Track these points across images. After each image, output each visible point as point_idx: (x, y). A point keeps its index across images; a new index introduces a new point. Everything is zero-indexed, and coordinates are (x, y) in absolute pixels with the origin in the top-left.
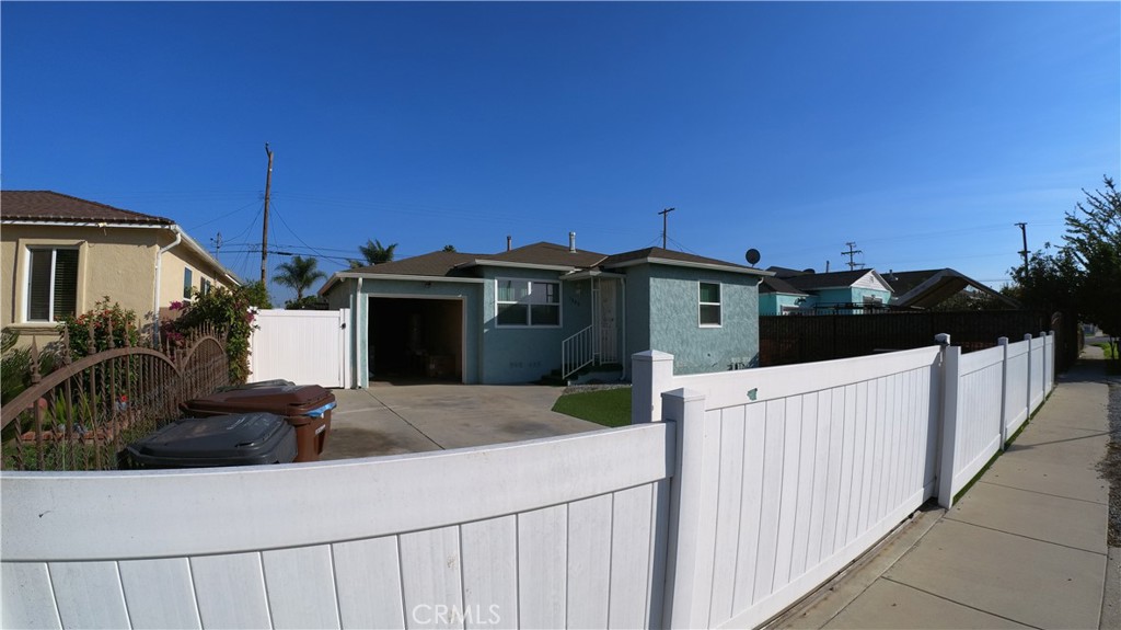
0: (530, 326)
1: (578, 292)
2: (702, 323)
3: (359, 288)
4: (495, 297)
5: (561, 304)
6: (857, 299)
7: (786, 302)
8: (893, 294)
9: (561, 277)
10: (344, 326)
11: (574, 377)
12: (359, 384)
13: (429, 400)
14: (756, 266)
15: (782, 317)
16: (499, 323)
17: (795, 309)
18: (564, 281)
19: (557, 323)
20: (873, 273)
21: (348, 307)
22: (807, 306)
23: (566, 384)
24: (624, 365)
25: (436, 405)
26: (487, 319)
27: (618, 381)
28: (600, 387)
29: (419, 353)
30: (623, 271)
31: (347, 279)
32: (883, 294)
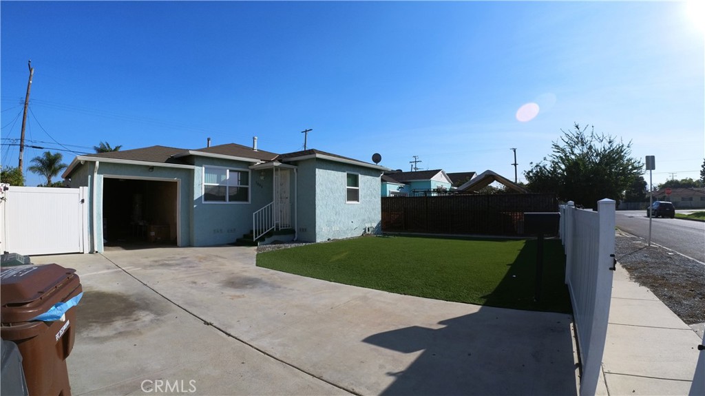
0: (228, 202)
1: (262, 178)
2: (348, 200)
3: (96, 170)
4: (202, 180)
5: (249, 186)
6: (433, 187)
7: (393, 188)
8: (452, 185)
9: (250, 167)
10: (83, 201)
11: (262, 239)
12: (96, 249)
13: (156, 261)
14: (378, 164)
15: (390, 198)
16: (206, 200)
17: (398, 193)
18: (252, 170)
19: (247, 200)
20: (443, 172)
21: (87, 186)
22: (404, 191)
23: (257, 245)
24: (296, 230)
25: (162, 265)
26: (196, 197)
27: (293, 241)
28: (283, 246)
29: (141, 224)
30: (295, 163)
31: (86, 162)
32: (447, 185)
